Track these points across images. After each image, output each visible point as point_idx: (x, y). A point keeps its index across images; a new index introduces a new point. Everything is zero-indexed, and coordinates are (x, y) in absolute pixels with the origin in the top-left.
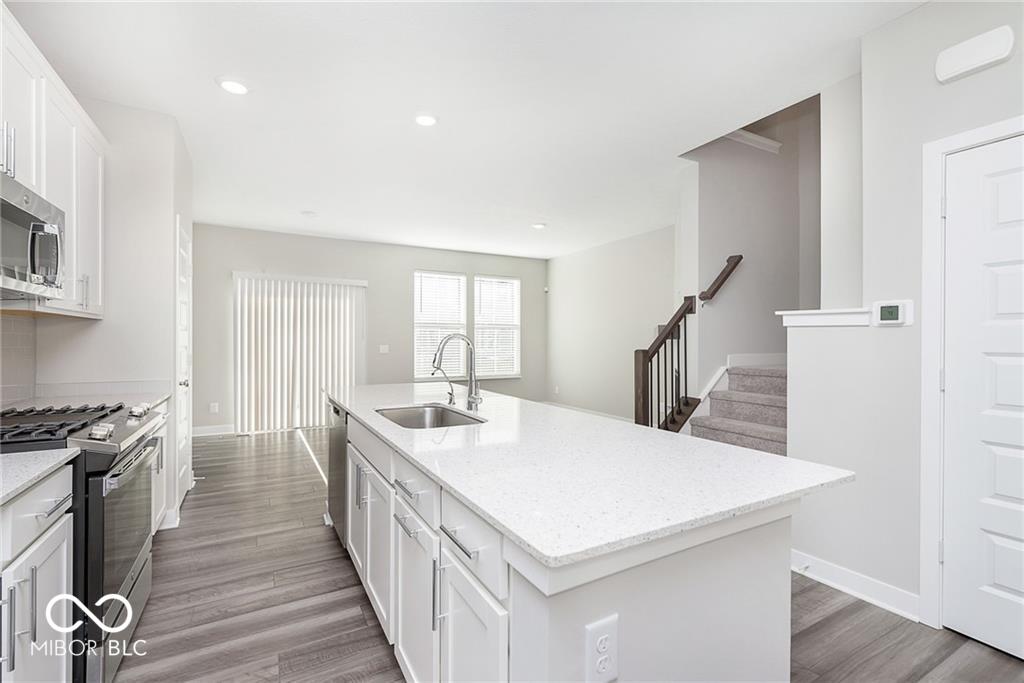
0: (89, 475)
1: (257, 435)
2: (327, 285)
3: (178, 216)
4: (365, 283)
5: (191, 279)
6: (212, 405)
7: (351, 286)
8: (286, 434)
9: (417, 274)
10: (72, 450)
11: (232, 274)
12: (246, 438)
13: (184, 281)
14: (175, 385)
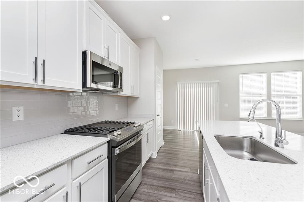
0: (113, 147)
1: (183, 131)
2: (205, 83)
3: (156, 66)
4: (218, 81)
5: (162, 85)
6: (172, 120)
7: (213, 83)
8: (192, 132)
9: (241, 76)
10: (108, 139)
11: (176, 83)
12: (180, 131)
13: (160, 85)
14: (155, 115)
